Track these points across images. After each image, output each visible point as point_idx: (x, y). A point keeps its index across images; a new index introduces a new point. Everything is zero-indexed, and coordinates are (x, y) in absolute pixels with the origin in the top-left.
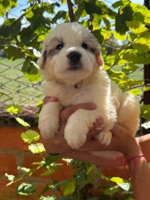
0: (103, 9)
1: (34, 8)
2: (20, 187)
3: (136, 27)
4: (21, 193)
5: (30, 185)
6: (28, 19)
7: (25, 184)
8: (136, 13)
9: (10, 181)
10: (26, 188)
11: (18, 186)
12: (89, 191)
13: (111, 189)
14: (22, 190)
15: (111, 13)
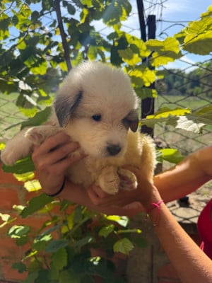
0: (97, 40)
1: (26, 39)
2: (11, 231)
3: (130, 58)
4: (13, 236)
5: (23, 227)
6: (20, 51)
7: (16, 227)
8: (132, 45)
9: (4, 221)
10: (17, 232)
11: (9, 230)
12: (89, 226)
13: (107, 228)
14: (14, 233)
15: (106, 45)
